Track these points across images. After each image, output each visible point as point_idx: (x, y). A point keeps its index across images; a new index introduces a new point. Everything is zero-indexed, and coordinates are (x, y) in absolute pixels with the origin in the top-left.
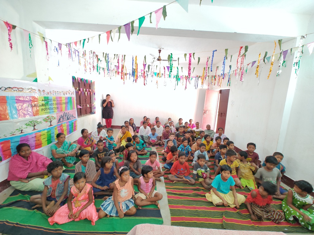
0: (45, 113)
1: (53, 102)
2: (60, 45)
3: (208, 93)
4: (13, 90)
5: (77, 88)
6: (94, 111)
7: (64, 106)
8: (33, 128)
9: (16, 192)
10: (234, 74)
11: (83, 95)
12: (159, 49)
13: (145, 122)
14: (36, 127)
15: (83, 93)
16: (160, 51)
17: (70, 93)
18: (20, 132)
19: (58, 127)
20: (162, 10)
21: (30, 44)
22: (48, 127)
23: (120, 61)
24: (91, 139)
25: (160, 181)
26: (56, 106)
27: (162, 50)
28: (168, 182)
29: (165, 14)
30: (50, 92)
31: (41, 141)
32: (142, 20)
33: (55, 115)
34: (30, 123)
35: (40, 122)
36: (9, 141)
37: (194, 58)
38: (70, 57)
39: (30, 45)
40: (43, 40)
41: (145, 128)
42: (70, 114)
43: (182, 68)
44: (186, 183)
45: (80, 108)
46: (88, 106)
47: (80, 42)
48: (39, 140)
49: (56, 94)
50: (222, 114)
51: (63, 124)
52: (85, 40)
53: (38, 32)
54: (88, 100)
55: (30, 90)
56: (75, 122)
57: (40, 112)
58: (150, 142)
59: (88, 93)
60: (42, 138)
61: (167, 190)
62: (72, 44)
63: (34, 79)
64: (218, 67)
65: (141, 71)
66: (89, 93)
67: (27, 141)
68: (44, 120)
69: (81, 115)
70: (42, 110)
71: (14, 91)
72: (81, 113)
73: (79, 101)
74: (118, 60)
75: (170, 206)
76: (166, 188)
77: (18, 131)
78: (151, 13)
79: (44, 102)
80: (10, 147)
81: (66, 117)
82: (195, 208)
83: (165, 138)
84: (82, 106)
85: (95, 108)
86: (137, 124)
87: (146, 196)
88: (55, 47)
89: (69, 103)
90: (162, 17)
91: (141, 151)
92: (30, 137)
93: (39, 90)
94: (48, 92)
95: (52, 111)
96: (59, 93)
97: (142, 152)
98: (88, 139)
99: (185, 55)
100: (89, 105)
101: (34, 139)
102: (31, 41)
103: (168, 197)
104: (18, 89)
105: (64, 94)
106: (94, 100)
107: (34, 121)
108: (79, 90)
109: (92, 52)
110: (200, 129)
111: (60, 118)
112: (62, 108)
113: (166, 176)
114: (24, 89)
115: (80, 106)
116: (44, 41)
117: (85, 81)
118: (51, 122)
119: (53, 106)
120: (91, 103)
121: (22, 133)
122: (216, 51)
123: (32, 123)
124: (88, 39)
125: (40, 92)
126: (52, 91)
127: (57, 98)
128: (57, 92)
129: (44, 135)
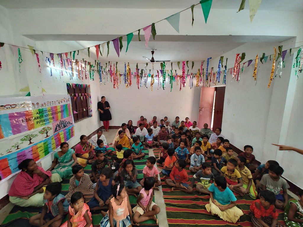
0: (40, 125)
1: (48, 113)
2: (52, 55)
3: (203, 91)
4: (5, 108)
5: (73, 94)
6: (91, 114)
7: (59, 115)
8: (29, 142)
10: (230, 72)
11: (79, 100)
12: (152, 51)
14: (32, 141)
15: (78, 99)
16: (153, 52)
17: (66, 101)
18: (17, 148)
19: (55, 137)
20: (150, 28)
21: (19, 58)
22: (44, 139)
24: (89, 145)
26: (51, 116)
27: (155, 51)
28: (166, 190)
29: (154, 32)
30: (45, 104)
31: (38, 154)
32: (130, 36)
33: (51, 125)
34: (26, 138)
35: (36, 135)
36: (7, 158)
37: (187, 66)
38: (63, 66)
39: (19, 60)
40: (34, 52)
41: (142, 130)
42: (66, 121)
43: (176, 71)
45: (77, 113)
46: (84, 110)
47: (71, 54)
48: (36, 153)
49: (50, 105)
50: (218, 111)
51: (60, 133)
52: (75, 52)
53: (28, 45)
54: (84, 104)
55: (23, 106)
57: (35, 125)
58: (147, 144)
59: (83, 98)
60: (39, 151)
61: (165, 201)
62: (63, 55)
63: (27, 93)
64: (213, 68)
65: (135, 74)
66: (85, 97)
67: (25, 156)
68: (40, 132)
69: (78, 120)
70: (37, 123)
71: (7, 108)
72: (77, 118)
73: (75, 107)
74: (111, 66)
75: (169, 221)
77: (14, 147)
79: (38, 115)
80: (8, 164)
81: (63, 125)
82: (194, 222)
83: (162, 138)
84: (79, 111)
85: (92, 111)
87: (144, 211)
88: (47, 58)
89: (65, 111)
92: (27, 151)
94: (43, 104)
95: (47, 122)
96: (54, 102)
97: (140, 155)
98: (86, 145)
99: (179, 63)
100: (86, 109)
101: (31, 153)
102: (21, 56)
103: (167, 209)
104: (11, 106)
105: (59, 103)
106: (90, 103)
107: (30, 135)
108: (75, 95)
109: (84, 61)
110: (197, 128)
111: (56, 127)
112: (58, 117)
114: (17, 105)
116: (35, 53)
117: (80, 87)
118: (47, 133)
119: (49, 117)
120: (87, 106)
121: (18, 148)
122: (211, 58)
123: (28, 137)
124: (78, 51)
125: (34, 105)
126: (46, 103)
127: (52, 108)
128: (51, 102)
129: (41, 147)
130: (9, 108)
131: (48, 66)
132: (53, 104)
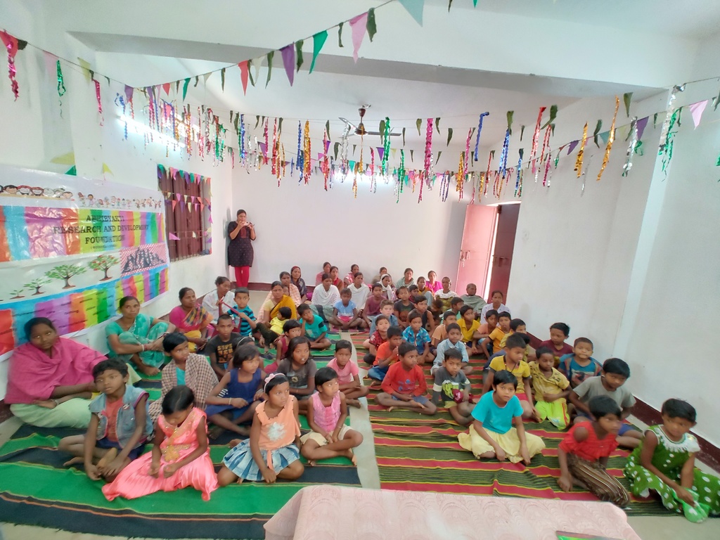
0: (94, 247)
1: (112, 224)
2: (129, 90)
3: (470, 213)
4: (19, 193)
6: (208, 248)
7: (137, 233)
8: (63, 283)
9: (26, 429)
10: (530, 169)
11: (182, 211)
12: (361, 107)
13: (328, 275)
14: (70, 282)
15: (182, 206)
16: (363, 112)
17: (153, 204)
18: (35, 291)
19: (123, 284)
20: (365, 20)
21: (59, 85)
22: (100, 283)
23: (270, 133)
24: (201, 313)
25: (358, 406)
26: (118, 233)
27: (366, 108)
28: (378, 408)
29: (372, 27)
30: (106, 200)
31: (83, 315)
32: (320, 38)
33: (117, 253)
34: (57, 271)
35: (82, 269)
36: (9, 311)
37: (438, 128)
38: (153, 119)
39: (59, 89)
40: (90, 76)
41: (327, 289)
42: (151, 253)
43: (412, 152)
44: (417, 411)
45: (176, 241)
46: (194, 235)
47: (178, 86)
48: (77, 312)
49: (118, 205)
50: (501, 259)
51: (135, 276)
52: (188, 80)
53: (78, 58)
54: (193, 222)
55: (59, 194)
56: (164, 271)
57: (83, 245)
58: (338, 322)
59: (193, 206)
60: (85, 308)
61: (373, 427)
62: (159, 90)
63: (69, 168)
64: (493, 152)
65: (319, 158)
66: (196, 205)
67: (50, 312)
68: (89, 265)
69: (178, 256)
70: (87, 241)
71: (23, 194)
72: (177, 251)
73: (173, 225)
74: (266, 129)
75: (379, 461)
76: (372, 422)
77: (29, 288)
78: (341, 25)
79: (90, 223)
80: (10, 325)
81: (142, 260)
82: (434, 464)
83: (373, 313)
84: (180, 237)
85: (210, 241)
86: (309, 278)
87: (327, 440)
88: (118, 94)
89: (150, 228)
90: (367, 34)
91: (317, 340)
92: (57, 303)
93: (80, 195)
94: (101, 200)
95: (108, 244)
96: (126, 202)
97: (318, 342)
98: (195, 312)
99: (419, 121)
100: (197, 234)
101: (67, 309)
102: (62, 80)
103: (376, 441)
104: (31, 189)
105: (138, 207)
106: (208, 223)
107: (66, 267)
108: (174, 197)
109: (206, 110)
110: (453, 294)
111: (128, 262)
112: (134, 238)
113: (373, 396)
114: (45, 190)
115: (176, 235)
116: (93, 80)
117: (187, 178)
118: (106, 270)
119: (113, 234)
120: (200, 228)
121: (38, 293)
122: (488, 114)
123: (62, 271)
124: (197, 77)
125: (83, 199)
126: (109, 198)
127: (122, 214)
128: (121, 199)
129: (91, 299)
130: (28, 194)
131: (118, 117)
132: (124, 205)
